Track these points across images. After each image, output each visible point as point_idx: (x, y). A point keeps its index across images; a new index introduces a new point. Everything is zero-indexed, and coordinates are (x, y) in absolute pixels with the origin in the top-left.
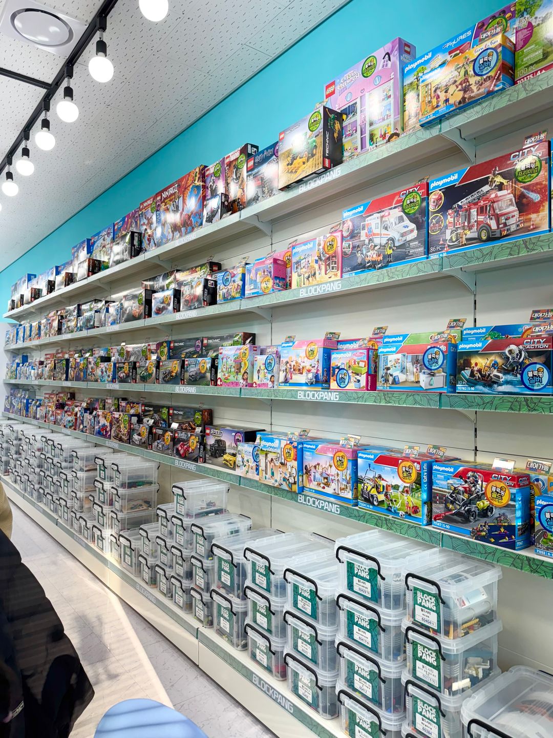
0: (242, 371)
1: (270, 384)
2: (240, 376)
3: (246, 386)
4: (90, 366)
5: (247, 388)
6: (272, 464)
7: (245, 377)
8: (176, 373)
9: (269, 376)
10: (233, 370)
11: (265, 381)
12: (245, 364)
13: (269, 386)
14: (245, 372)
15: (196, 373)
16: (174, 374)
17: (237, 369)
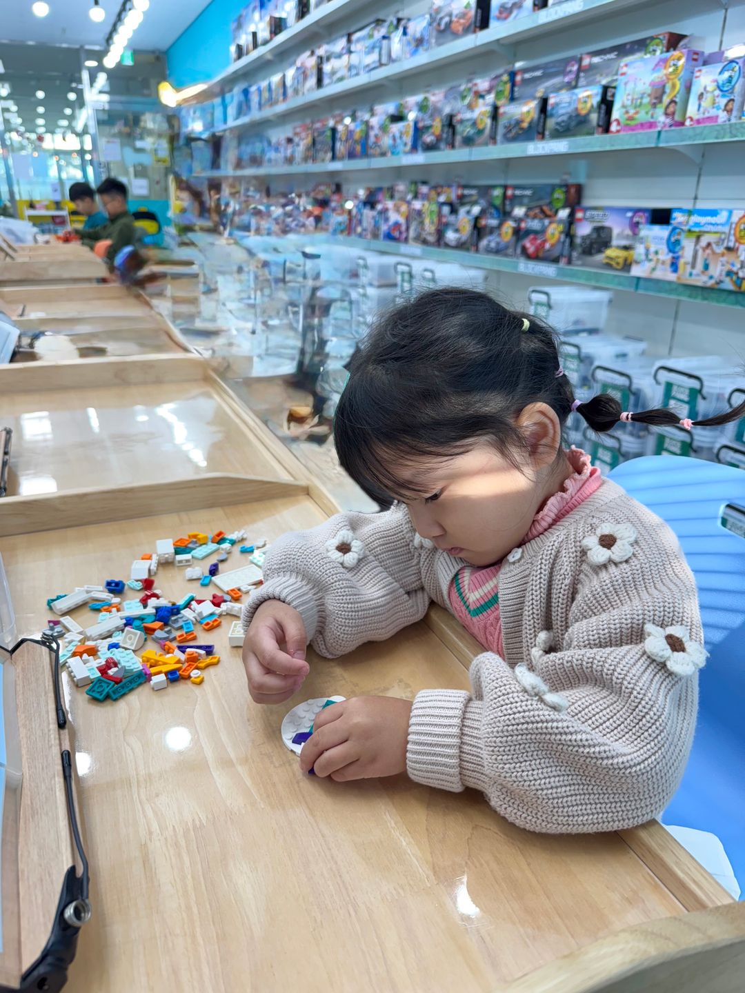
0: (666, 100)
1: (723, 116)
2: (660, 111)
3: (671, 126)
4: (372, 134)
5: (673, 128)
6: (708, 251)
7: (671, 109)
8: (530, 123)
9: (723, 101)
10: (646, 100)
11: (713, 112)
12: (674, 86)
13: (720, 120)
14: (673, 102)
15: (570, 117)
16: (525, 125)
17: (656, 98)
